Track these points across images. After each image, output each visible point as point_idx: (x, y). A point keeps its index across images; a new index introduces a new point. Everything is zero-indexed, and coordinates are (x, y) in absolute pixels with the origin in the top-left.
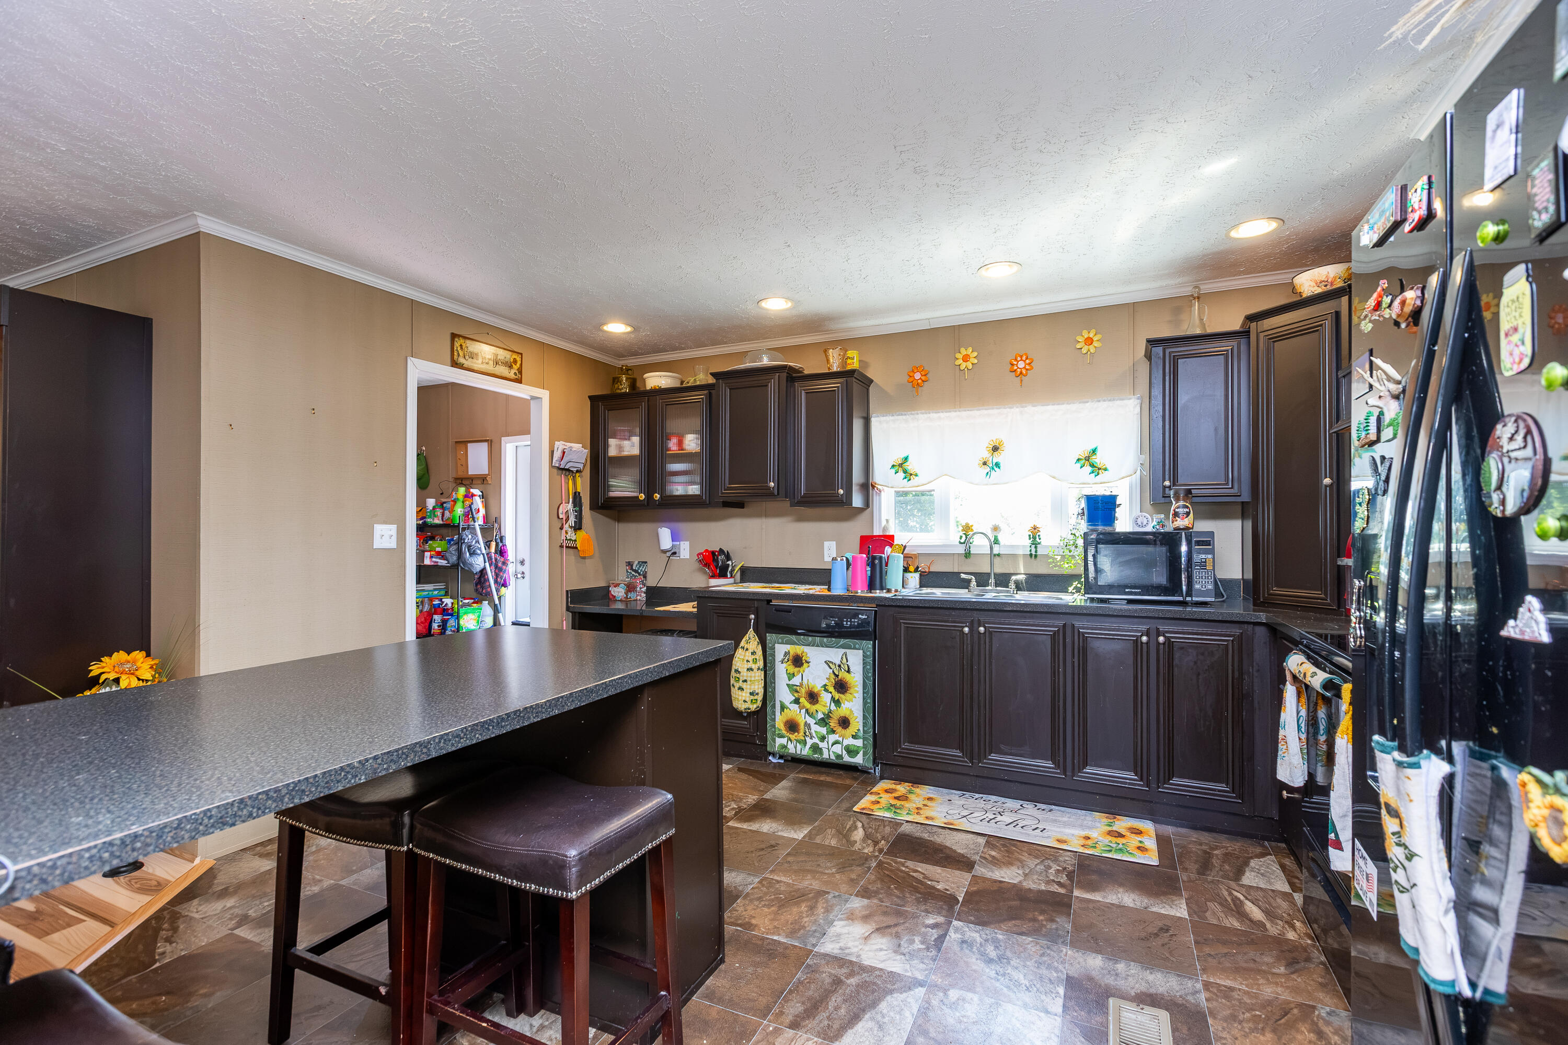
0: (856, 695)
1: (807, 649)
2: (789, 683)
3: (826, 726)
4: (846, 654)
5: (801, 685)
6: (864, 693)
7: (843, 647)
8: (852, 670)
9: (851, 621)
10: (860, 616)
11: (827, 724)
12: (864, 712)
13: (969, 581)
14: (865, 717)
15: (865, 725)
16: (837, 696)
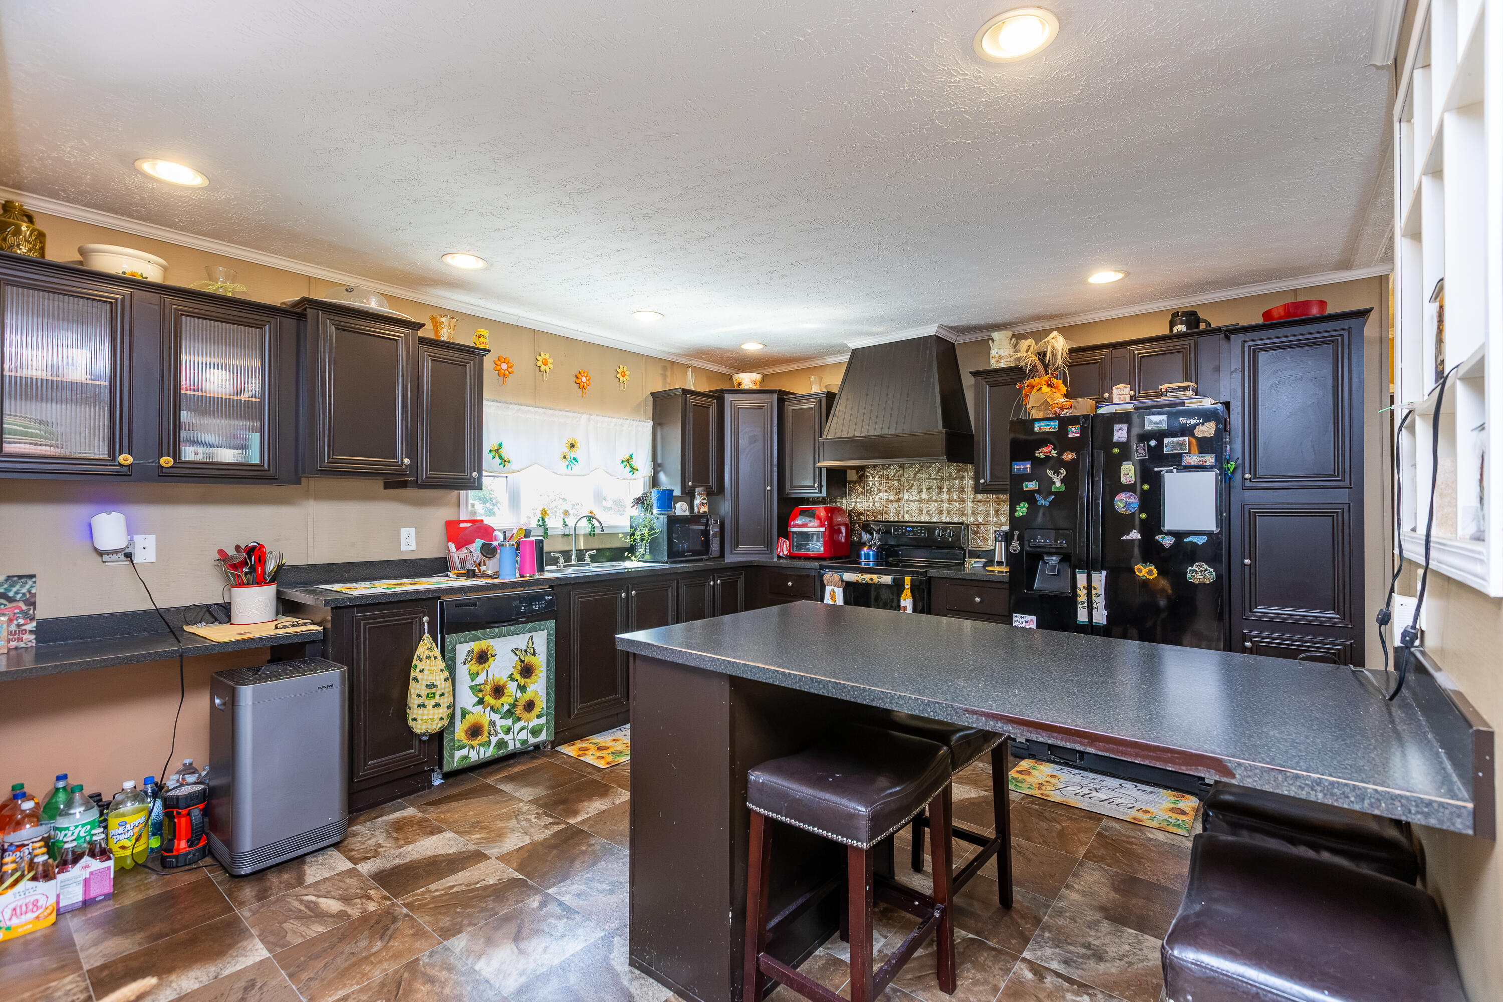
0: (540, 675)
1: (492, 642)
2: (471, 684)
3: (511, 716)
4: (532, 637)
5: (486, 682)
6: (547, 671)
7: (529, 631)
8: (537, 651)
9: (539, 604)
10: (546, 598)
11: (513, 713)
12: (547, 689)
13: (558, 558)
14: (548, 694)
15: (548, 701)
16: (522, 681)
